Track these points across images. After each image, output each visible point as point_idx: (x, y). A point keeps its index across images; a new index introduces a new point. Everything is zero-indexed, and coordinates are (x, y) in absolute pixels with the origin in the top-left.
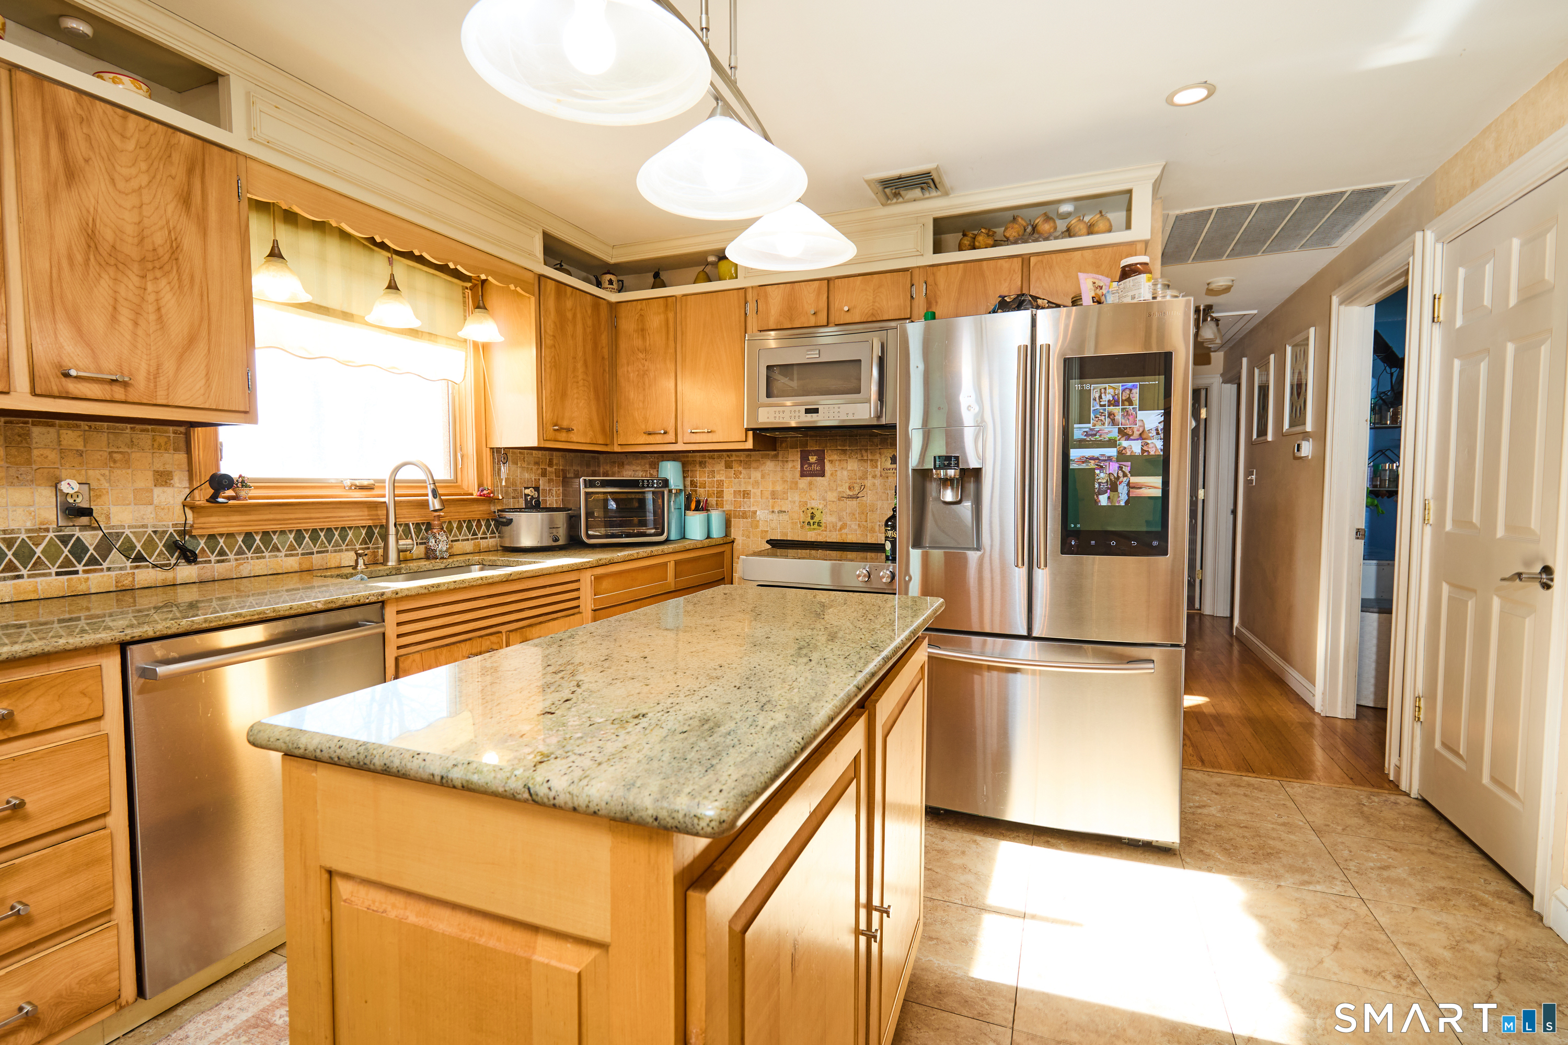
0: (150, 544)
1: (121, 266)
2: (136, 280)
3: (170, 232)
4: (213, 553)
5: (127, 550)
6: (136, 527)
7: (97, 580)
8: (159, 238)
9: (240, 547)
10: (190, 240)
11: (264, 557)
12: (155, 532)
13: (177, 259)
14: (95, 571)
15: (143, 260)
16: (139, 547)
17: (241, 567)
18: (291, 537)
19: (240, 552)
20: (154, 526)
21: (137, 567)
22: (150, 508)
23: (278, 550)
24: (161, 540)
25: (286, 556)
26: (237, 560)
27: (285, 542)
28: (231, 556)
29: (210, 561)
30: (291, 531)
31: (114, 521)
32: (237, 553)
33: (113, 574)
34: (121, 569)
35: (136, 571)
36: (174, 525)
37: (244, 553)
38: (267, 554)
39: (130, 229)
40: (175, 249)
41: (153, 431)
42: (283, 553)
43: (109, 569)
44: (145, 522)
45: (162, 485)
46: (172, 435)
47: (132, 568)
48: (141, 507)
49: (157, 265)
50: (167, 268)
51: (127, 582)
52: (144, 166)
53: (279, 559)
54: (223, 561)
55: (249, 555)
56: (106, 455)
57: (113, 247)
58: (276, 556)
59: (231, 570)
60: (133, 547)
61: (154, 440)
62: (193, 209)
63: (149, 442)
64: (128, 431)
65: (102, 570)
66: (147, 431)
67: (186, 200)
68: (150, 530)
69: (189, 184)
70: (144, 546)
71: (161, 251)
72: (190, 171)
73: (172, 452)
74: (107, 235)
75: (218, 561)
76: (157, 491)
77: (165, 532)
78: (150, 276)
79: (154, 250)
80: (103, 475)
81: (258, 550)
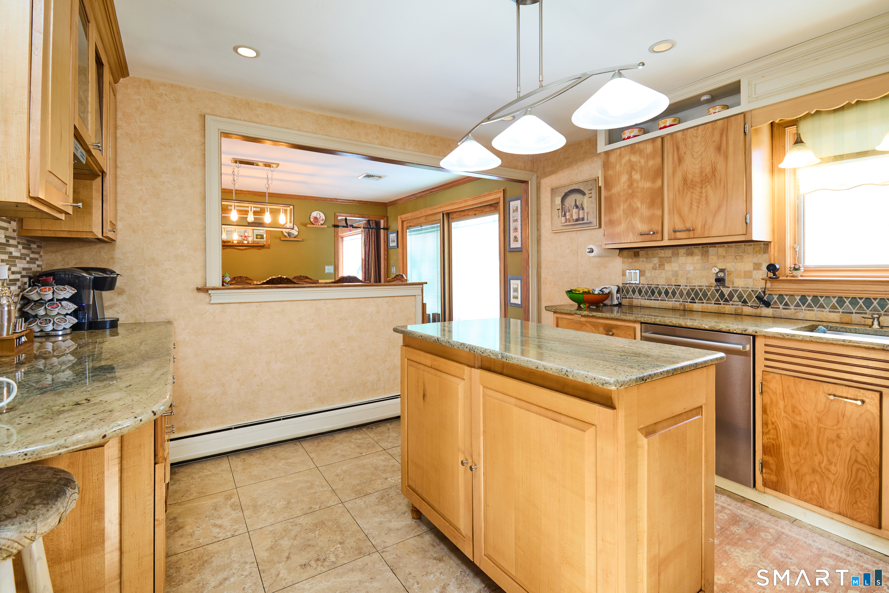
0: (750, 296)
1: (694, 187)
2: (698, 190)
3: (712, 165)
4: (781, 304)
5: (740, 297)
6: (744, 288)
7: (728, 308)
8: (708, 169)
9: (798, 303)
10: (720, 166)
11: (813, 310)
12: (752, 291)
13: (714, 175)
14: (727, 304)
15: (702, 181)
16: (745, 297)
17: (798, 314)
18: (834, 301)
19: (798, 305)
20: (752, 288)
21: (743, 305)
22: (751, 280)
23: (824, 307)
24: (755, 295)
25: (830, 312)
26: (795, 309)
27: (829, 304)
28: (792, 307)
29: (779, 308)
30: (834, 297)
31: (736, 285)
32: (796, 306)
33: (734, 307)
34: (737, 305)
35: (743, 307)
36: (762, 288)
37: (800, 306)
38: (815, 308)
39: (698, 171)
40: (714, 171)
41: (754, 245)
42: (828, 309)
43: (732, 305)
44: (749, 286)
45: (757, 270)
46: (763, 246)
47: (741, 305)
48: (747, 279)
49: (707, 181)
50: (710, 181)
51: (739, 311)
52: (703, 144)
53: (824, 313)
54: (787, 309)
55: (804, 308)
56: (733, 257)
57: (692, 181)
58: (822, 311)
59: (791, 314)
60: (742, 297)
61: (754, 249)
62: (722, 151)
63: (752, 250)
64: (743, 246)
65: (730, 304)
66: (751, 245)
67: (719, 149)
68: (750, 290)
69: (721, 140)
70: (747, 296)
71: (708, 175)
72: (721, 135)
73: (763, 254)
74: (690, 177)
75: (784, 309)
76: (755, 272)
77: (757, 291)
78: (704, 186)
79: (706, 175)
80: (732, 265)
81: (809, 306)
